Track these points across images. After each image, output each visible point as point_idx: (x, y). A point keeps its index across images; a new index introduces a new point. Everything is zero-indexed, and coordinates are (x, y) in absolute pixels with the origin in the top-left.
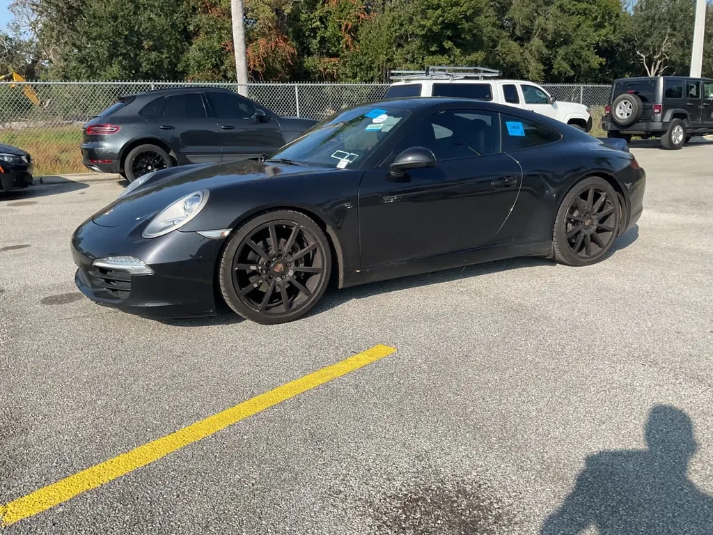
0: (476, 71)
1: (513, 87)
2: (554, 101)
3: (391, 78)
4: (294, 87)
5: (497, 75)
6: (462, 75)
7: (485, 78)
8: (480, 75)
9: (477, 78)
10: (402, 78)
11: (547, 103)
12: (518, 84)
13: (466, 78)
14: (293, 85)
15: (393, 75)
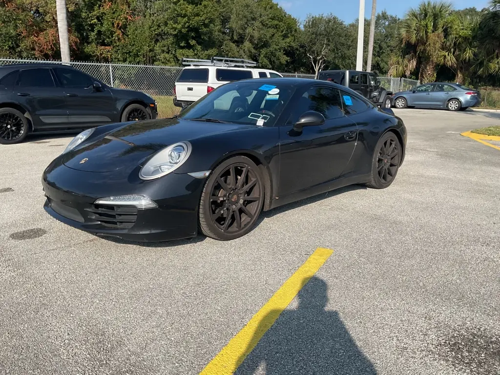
0: (243, 62)
1: (265, 74)
3: (184, 63)
4: (109, 66)
5: (255, 65)
6: (233, 64)
7: (248, 67)
8: (244, 65)
9: (243, 67)
10: (191, 63)
12: (267, 72)
13: (236, 66)
14: (108, 65)
15: (185, 61)
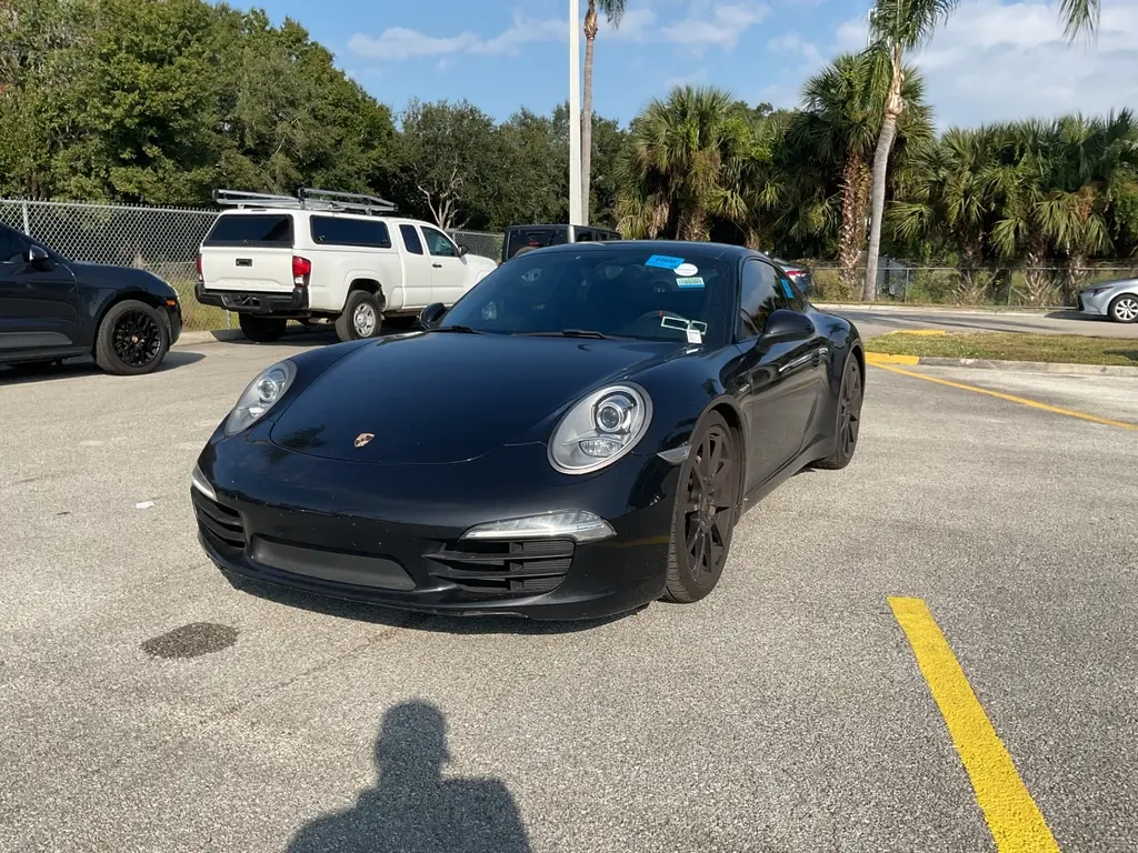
0: (366, 201)
1: (411, 228)
2: (464, 253)
3: (220, 201)
4: (21, 206)
5: (392, 209)
6: (345, 205)
7: (375, 213)
8: (367, 208)
9: (363, 212)
10: (239, 203)
11: (453, 255)
12: (417, 224)
13: (349, 211)
15: (221, 196)
